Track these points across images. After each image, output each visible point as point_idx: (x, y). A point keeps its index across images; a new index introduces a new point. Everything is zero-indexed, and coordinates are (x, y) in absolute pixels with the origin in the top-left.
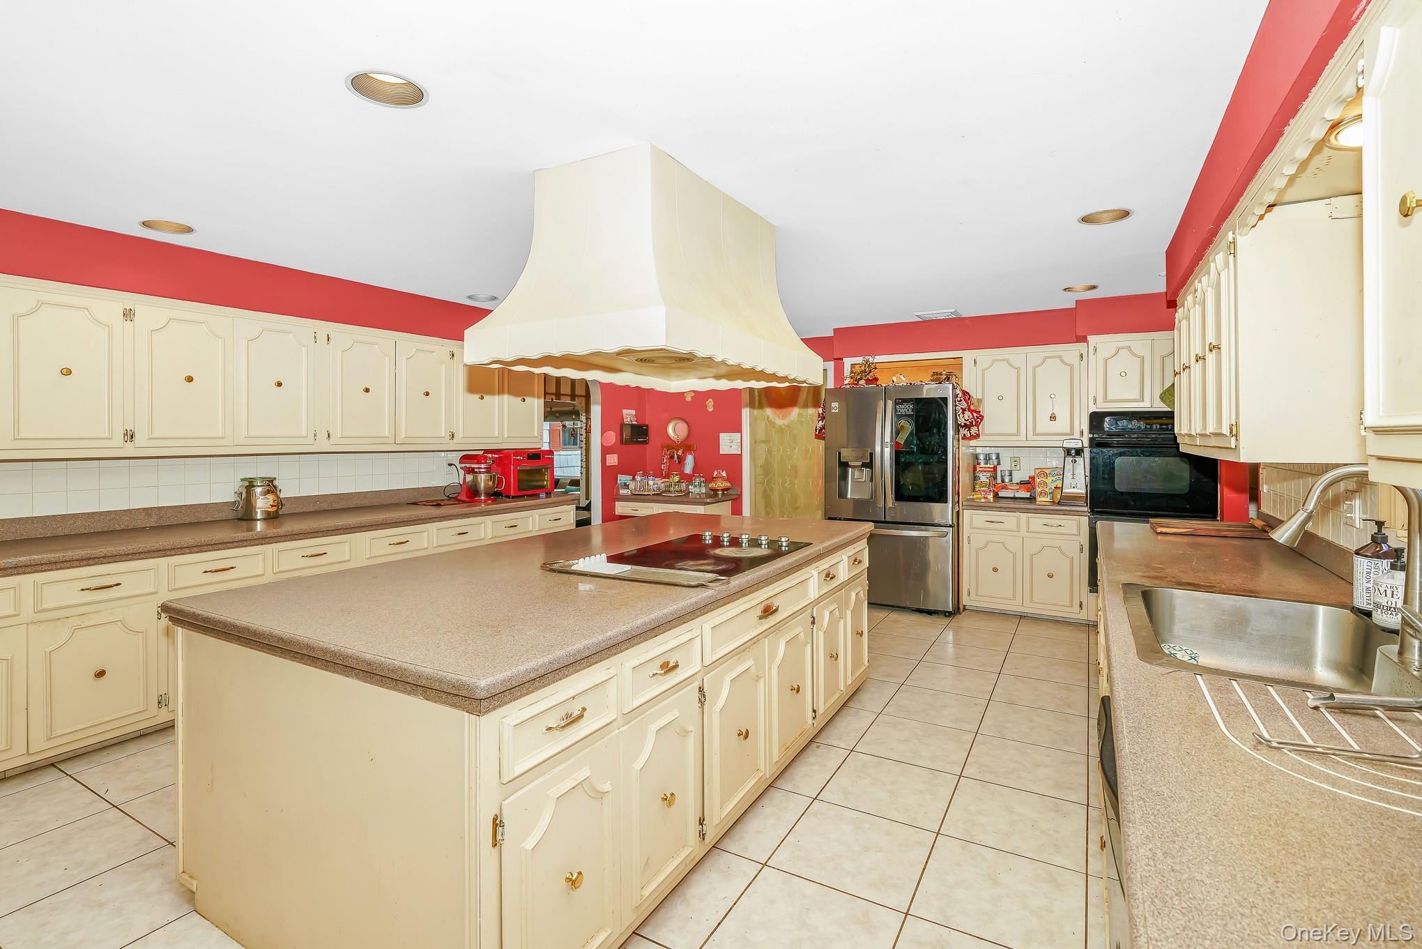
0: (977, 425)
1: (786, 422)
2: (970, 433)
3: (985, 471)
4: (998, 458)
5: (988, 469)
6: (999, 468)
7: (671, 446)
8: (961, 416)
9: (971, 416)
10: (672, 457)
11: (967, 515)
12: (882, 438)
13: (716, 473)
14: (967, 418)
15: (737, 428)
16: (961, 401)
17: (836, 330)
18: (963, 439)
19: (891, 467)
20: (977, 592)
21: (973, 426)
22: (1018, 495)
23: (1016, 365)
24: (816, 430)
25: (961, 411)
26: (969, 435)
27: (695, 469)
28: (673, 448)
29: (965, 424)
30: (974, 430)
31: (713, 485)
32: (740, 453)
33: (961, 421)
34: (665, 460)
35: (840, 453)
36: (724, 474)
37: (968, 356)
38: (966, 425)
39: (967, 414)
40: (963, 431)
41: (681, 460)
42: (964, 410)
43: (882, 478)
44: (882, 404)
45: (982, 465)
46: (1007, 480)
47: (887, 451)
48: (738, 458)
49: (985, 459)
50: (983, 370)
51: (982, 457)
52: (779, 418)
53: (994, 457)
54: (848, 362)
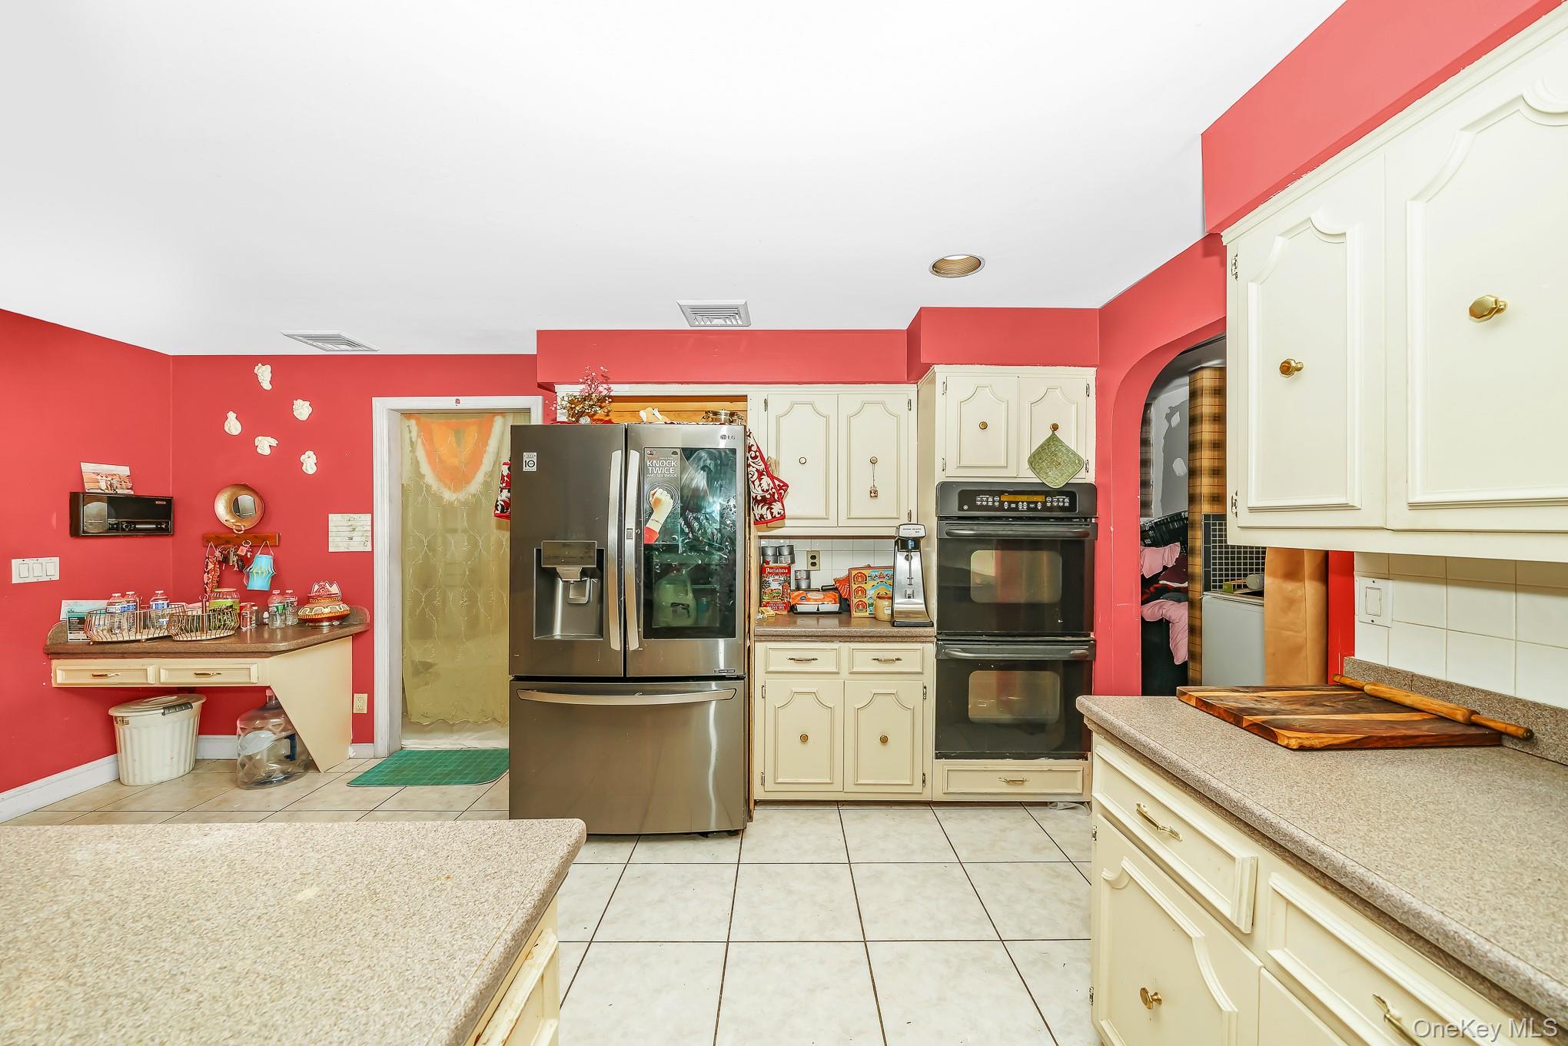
0: (781, 499)
1: (462, 496)
2: (772, 513)
3: (777, 574)
4: (791, 553)
5: (781, 571)
6: (794, 568)
7: (224, 538)
8: (757, 483)
9: (772, 485)
10: (226, 559)
11: (760, 649)
12: (620, 521)
13: (316, 587)
14: (765, 487)
15: (364, 504)
16: (756, 457)
17: (543, 336)
18: (756, 522)
19: (637, 575)
20: (775, 777)
21: (775, 501)
22: (823, 608)
23: (825, 413)
24: (497, 506)
25: (756, 474)
26: (770, 517)
27: (276, 581)
28: (227, 542)
29: (764, 498)
30: (777, 507)
31: (306, 612)
32: (369, 549)
33: (757, 492)
34: (211, 566)
35: (539, 551)
36: (335, 589)
37: (756, 394)
38: (764, 500)
39: (766, 480)
40: (760, 510)
41: (245, 562)
42: (760, 474)
43: (620, 597)
44: (617, 456)
45: (772, 564)
46: (804, 585)
47: (630, 545)
48: (365, 560)
49: (775, 555)
50: (778, 418)
51: (770, 552)
52: (450, 489)
53: (786, 552)
54: (564, 391)
